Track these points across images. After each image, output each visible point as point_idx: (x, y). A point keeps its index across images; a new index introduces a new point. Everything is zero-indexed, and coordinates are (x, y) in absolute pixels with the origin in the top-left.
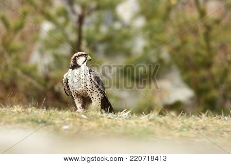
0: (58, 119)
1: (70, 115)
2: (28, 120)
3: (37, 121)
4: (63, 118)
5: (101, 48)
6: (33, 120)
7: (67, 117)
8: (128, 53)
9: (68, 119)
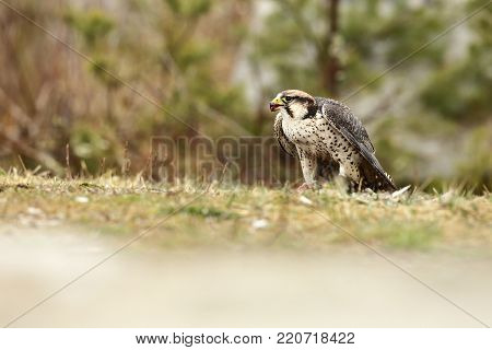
0: (248, 206)
1: (275, 198)
2: (182, 210)
3: (200, 213)
4: (260, 204)
5: (381, 49)
6: (192, 211)
7: (268, 202)
8: (436, 59)
9: (269, 206)
